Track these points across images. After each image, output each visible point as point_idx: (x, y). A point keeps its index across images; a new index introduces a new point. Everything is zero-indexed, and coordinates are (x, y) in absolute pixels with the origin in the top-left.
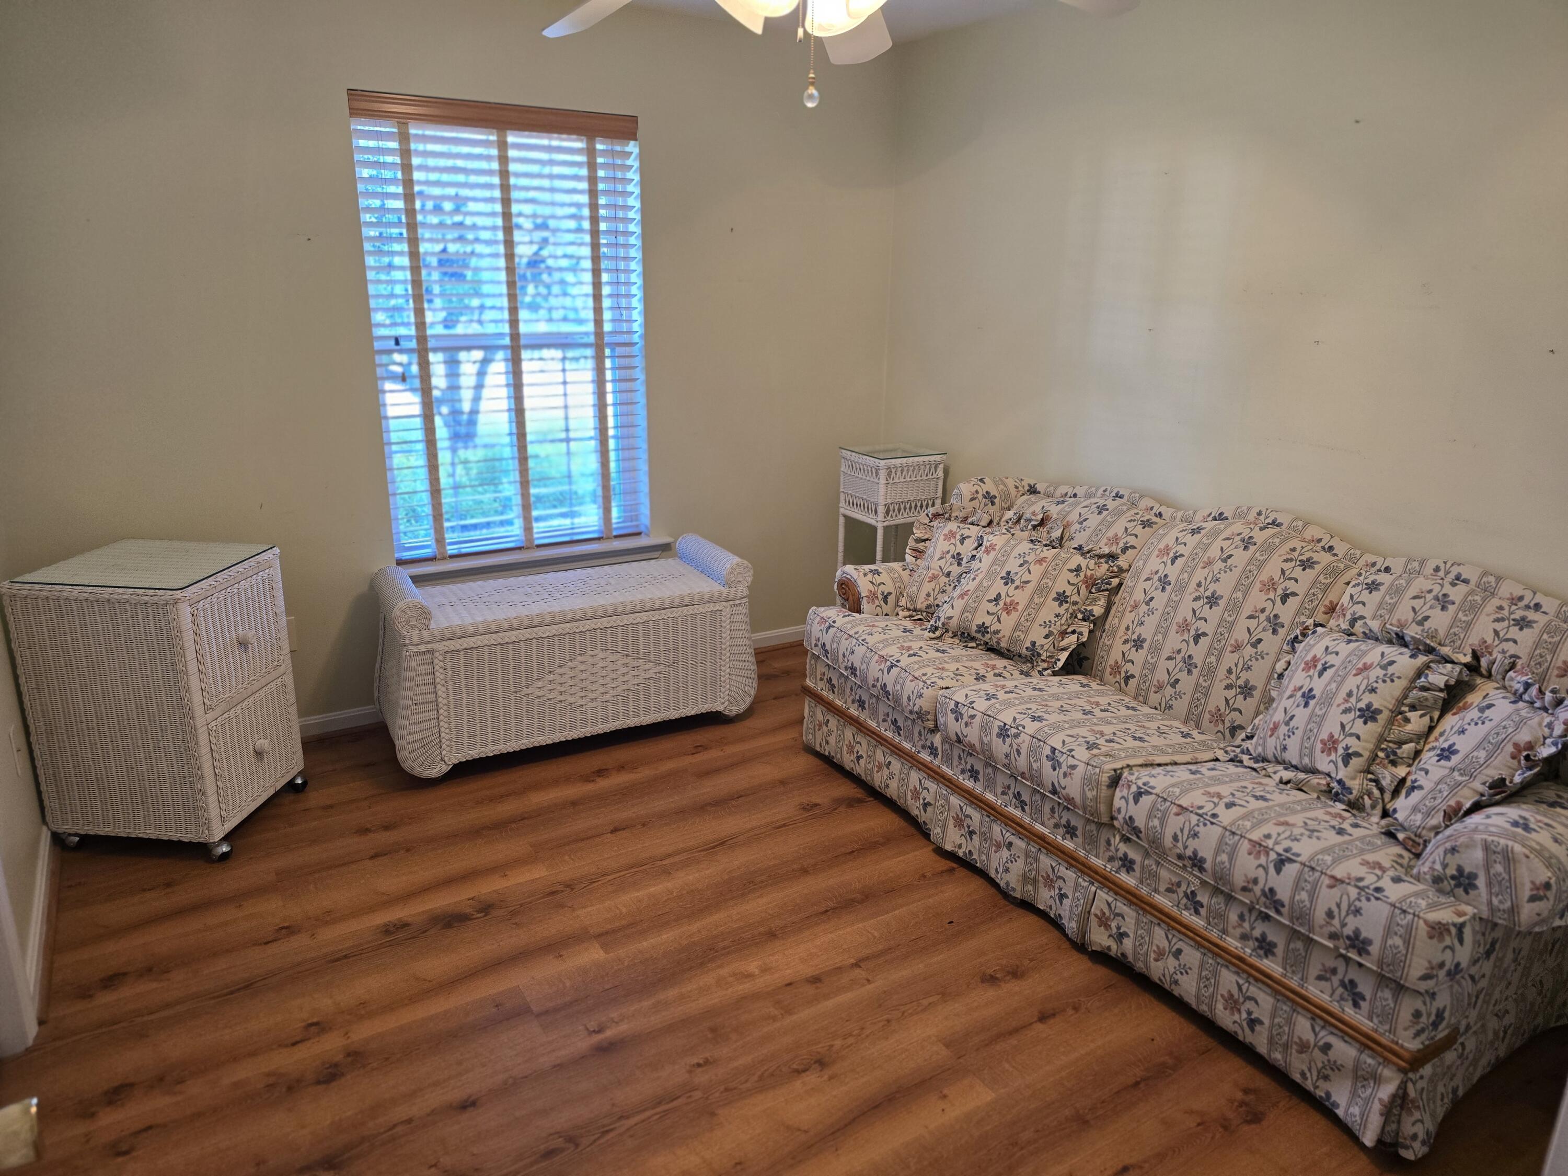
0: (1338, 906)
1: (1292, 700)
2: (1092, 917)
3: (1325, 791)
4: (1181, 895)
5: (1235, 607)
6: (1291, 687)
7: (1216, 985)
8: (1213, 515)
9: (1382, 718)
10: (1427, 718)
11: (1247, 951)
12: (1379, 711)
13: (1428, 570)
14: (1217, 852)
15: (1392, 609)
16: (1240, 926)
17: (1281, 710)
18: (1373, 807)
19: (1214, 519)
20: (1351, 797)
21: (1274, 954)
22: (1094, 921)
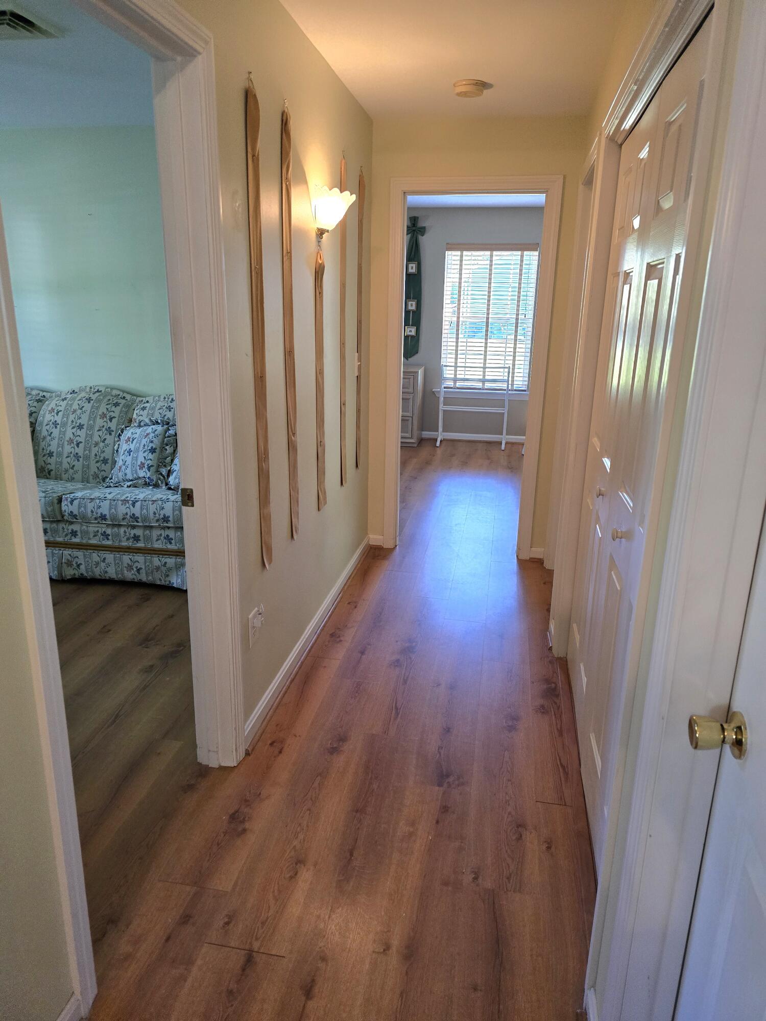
0: (156, 509)
1: (124, 456)
2: (64, 564)
3: (144, 484)
4: (100, 535)
5: (91, 428)
6: (123, 451)
7: (122, 563)
8: (70, 392)
9: (157, 451)
10: (172, 447)
11: (130, 543)
12: (155, 449)
13: (162, 399)
14: (110, 510)
15: (152, 415)
16: (126, 535)
17: (121, 461)
18: (162, 483)
19: (71, 393)
20: (154, 482)
21: (140, 540)
22: (65, 566)
